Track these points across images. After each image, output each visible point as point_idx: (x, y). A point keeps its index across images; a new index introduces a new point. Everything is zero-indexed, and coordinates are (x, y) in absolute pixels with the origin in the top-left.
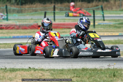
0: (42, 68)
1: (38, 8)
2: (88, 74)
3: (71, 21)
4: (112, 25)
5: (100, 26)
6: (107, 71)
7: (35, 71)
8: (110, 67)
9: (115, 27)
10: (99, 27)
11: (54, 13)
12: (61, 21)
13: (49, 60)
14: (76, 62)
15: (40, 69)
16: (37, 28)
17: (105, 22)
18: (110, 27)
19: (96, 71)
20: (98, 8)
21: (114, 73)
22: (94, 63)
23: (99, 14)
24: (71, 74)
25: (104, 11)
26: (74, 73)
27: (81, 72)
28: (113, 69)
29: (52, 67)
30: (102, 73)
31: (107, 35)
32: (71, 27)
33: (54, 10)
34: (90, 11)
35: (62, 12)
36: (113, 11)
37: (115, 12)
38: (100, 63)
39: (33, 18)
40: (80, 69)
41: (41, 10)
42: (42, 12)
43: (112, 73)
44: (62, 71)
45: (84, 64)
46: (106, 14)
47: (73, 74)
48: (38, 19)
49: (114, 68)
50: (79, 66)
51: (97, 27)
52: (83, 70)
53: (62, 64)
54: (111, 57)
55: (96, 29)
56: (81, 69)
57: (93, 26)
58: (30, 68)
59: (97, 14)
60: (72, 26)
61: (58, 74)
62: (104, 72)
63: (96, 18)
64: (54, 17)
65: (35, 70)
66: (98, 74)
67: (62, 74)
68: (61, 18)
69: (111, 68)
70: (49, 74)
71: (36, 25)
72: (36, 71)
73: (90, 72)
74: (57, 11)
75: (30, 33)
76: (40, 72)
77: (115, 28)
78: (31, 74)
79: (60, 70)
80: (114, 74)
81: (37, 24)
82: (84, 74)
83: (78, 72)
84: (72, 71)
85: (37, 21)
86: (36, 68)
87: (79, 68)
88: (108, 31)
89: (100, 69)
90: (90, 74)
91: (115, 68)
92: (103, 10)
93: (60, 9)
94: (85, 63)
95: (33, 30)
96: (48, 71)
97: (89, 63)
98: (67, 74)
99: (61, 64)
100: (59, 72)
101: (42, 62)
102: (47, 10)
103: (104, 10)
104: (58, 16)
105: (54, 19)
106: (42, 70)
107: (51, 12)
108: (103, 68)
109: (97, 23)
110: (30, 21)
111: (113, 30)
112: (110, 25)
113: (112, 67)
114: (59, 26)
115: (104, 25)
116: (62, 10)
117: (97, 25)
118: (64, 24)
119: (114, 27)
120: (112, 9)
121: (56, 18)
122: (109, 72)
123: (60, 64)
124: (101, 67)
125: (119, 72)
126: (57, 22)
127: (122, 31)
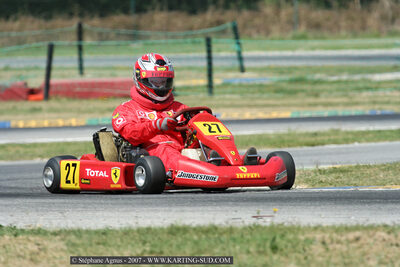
0: (38, 225)
1: (26, 33)
2: (189, 243)
4: (267, 86)
5: (229, 89)
6: (251, 234)
7: (16, 235)
8: (260, 222)
9: (278, 90)
10: (225, 93)
11: (80, 48)
12: (100, 75)
13: (62, 201)
14: (150, 204)
15: (32, 230)
16: (24, 96)
17: (246, 75)
18: (260, 91)
19: (214, 234)
20: (223, 32)
21: (274, 239)
22: (210, 208)
23: (224, 50)
24: (133, 246)
25: (242, 41)
26: (144, 243)
27: (165, 236)
28: (272, 229)
29: (73, 223)
30: (234, 240)
31: (253, 117)
33: (80, 38)
34: (197, 39)
35: (105, 43)
36: (272, 39)
37: (276, 42)
38: (227, 208)
39: (12, 65)
40: (162, 229)
41: (37, 39)
42: (41, 44)
43: (266, 240)
44: (104, 237)
45: (177, 211)
46: (248, 50)
47: (140, 244)
48: (28, 69)
49: (272, 222)
50: (159, 218)
51: (219, 93)
52: (174, 231)
53: (105, 214)
54: (267, 188)
55: (216, 97)
56: (165, 227)
57: (206, 89)
59: (219, 51)
61: (91, 245)
62: (242, 236)
63: (215, 64)
64: (81, 60)
65: (16, 232)
66: (222, 242)
67: (104, 244)
68: (101, 64)
69: (263, 224)
70: (62, 245)
71: (20, 88)
72: (20, 237)
73: (195, 237)
74: (87, 41)
75: (2, 112)
76: (32, 238)
77: (278, 95)
78: (4, 246)
79: (97, 232)
80: (274, 241)
81: (26, 84)
82: (175, 243)
83: (156, 239)
84: (136, 234)
85: (24, 73)
86: (20, 225)
88: (256, 106)
89: (228, 226)
90: (196, 243)
92: (237, 37)
93: (100, 34)
94: (178, 209)
95: (10, 104)
96: (58, 237)
97: (194, 208)
98: (119, 243)
99: (101, 213)
100: (96, 239)
101: (40, 209)
102: (57, 38)
103: (242, 36)
104: (92, 57)
105: (81, 69)
106: (39, 232)
107: (70, 46)
108: (239, 225)
109: (218, 78)
110: (3, 73)
111: (271, 102)
112: (261, 86)
113: (267, 222)
114: (97, 90)
115: (240, 85)
116: (107, 38)
117: (219, 87)
118: (112, 85)
119: (276, 92)
120: (268, 32)
121: (86, 64)
122: (258, 236)
123: (97, 214)
124: (230, 222)
125: (290, 236)
126: (89, 77)
127: (302, 105)
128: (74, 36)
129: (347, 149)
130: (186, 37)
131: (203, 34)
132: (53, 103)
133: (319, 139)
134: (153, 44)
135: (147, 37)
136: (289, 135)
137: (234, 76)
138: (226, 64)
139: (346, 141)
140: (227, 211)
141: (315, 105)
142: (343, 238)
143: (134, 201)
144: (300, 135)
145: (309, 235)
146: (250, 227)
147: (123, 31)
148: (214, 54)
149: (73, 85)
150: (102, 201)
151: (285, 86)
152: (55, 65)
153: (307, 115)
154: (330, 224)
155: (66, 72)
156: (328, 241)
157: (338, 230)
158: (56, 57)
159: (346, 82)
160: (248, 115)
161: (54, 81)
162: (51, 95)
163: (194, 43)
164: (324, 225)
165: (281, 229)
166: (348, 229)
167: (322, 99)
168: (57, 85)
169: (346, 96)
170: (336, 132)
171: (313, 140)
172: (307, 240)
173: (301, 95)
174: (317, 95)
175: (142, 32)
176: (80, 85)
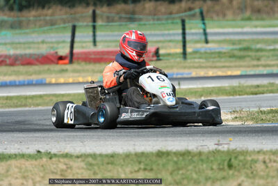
0: (66, 151)
1: (57, 17)
2: (171, 163)
4: (225, 53)
5: (198, 55)
6: (214, 156)
7: (51, 158)
8: (220, 148)
9: (232, 56)
10: (195, 58)
11: (94, 27)
12: (108, 47)
14: (143, 136)
16: (56, 61)
17: (209, 45)
18: (219, 57)
19: (188, 156)
20: (194, 15)
21: (230, 160)
22: (185, 138)
23: (194, 28)
24: (132, 165)
25: (206, 22)
26: (140, 163)
27: (154, 158)
28: (229, 152)
29: (91, 149)
30: (202, 160)
31: (215, 75)
33: (94, 20)
34: (175, 21)
35: (111, 24)
36: (227, 20)
39: (46, 40)
40: (152, 153)
41: (64, 21)
42: (67, 25)
43: (224, 161)
44: (112, 159)
45: (162, 141)
46: (210, 28)
47: (137, 164)
48: (58, 43)
49: (228, 148)
50: (149, 145)
51: (191, 58)
52: (160, 154)
53: (113, 143)
55: (189, 61)
56: (154, 152)
57: (182, 56)
58: (39, 152)
59: (191, 29)
61: (103, 165)
62: (208, 158)
63: (188, 38)
64: (94, 36)
65: (51, 156)
66: (194, 162)
67: (112, 163)
69: (222, 149)
70: (82, 164)
71: (52, 55)
72: (54, 159)
73: (175, 159)
74: (99, 23)
75: (39, 73)
76: (62, 160)
77: (231, 59)
78: (42, 166)
79: (107, 156)
80: (231, 162)
81: (56, 53)
82: (161, 163)
83: (148, 159)
84: (134, 156)
85: (55, 45)
86: (54, 151)
87: (151, 150)
88: (215, 67)
89: (198, 151)
90: (176, 163)
91: (231, 149)
92: (203, 19)
93: (108, 18)
94: (163, 139)
95: (46, 67)
96: (80, 159)
97: (174, 139)
98: (123, 163)
99: (110, 142)
100: (106, 160)
101: (67, 139)
102: (78, 20)
103: (205, 18)
104: (103, 33)
105: (95, 42)
106: (66, 156)
107: (87, 26)
108: (205, 150)
109: (190, 47)
110: (41, 46)
111: (227, 64)
112: (220, 53)
113: (225, 148)
114: (106, 57)
115: (206, 53)
116: (113, 21)
117: (191, 53)
119: (230, 57)
120: (224, 15)
121: (98, 39)
122: (219, 158)
123: (107, 143)
124: (200, 148)
125: (241, 158)
126: (101, 47)
127: (249, 67)
128: (90, 19)
130: (167, 19)
131: (180, 17)
132: (75, 66)
133: (261, 89)
134: (145, 25)
135: (140, 20)
136: (239, 87)
137: (201, 46)
138: (195, 37)
140: (197, 140)
141: (258, 66)
143: (133, 134)
144: (247, 87)
145: (255, 157)
146: (213, 152)
147: (123, 15)
148: (187, 31)
149: (89, 53)
150: (111, 134)
151: (237, 53)
152: (76, 39)
153: (252, 73)
154: (269, 149)
155: (84, 45)
156: (267, 161)
157: (274, 153)
158: (77, 34)
160: (211, 73)
161: (75, 50)
162: (74, 60)
163: (173, 23)
164: (265, 149)
165: (235, 153)
167: (262, 62)
168: (78, 54)
170: (272, 84)
171: (256, 90)
172: (252, 160)
173: (248, 59)
174: (259, 59)
175: (136, 16)
176: (94, 53)
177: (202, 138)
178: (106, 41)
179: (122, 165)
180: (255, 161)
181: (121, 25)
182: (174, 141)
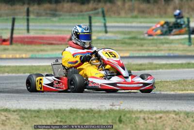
0: (6, 107)
1: (2, 12)
2: (79, 118)
3: (53, 32)
4: (118, 41)
5: (99, 42)
6: (109, 114)
8: (114, 108)
10: (98, 43)
11: (28, 20)
12: (37, 33)
14: (61, 98)
15: (3, 109)
17: (108, 35)
18: (115, 43)
19: (91, 113)
20: (98, 13)
21: (120, 117)
22: (89, 100)
23: (98, 23)
24: (52, 118)
25: (106, 18)
26: (57, 117)
27: (67, 114)
28: (119, 111)
29: (23, 106)
30: (101, 116)
32: (54, 42)
33: (28, 15)
34: (85, 17)
35: (40, 18)
36: (121, 18)
37: (123, 19)
40: (66, 110)
41: (7, 15)
42: (9, 17)
43: (116, 117)
44: (38, 113)
45: (73, 102)
46: (109, 22)
48: (2, 29)
49: (119, 108)
50: (64, 104)
52: (72, 111)
53: (39, 102)
56: (68, 109)
59: (95, 22)
60: (56, 41)
61: (31, 117)
62: (105, 115)
63: (93, 29)
64: (28, 26)
66: (95, 117)
67: (38, 117)
68: (39, 28)
69: (115, 109)
70: (17, 117)
73: (82, 115)
74: (32, 17)
76: (3, 113)
77: (124, 45)
79: (34, 111)
81: (1, 37)
82: (72, 117)
83: (63, 115)
84: (53, 112)
89: (98, 109)
90: (83, 117)
91: (121, 109)
92: (104, 16)
93: (38, 13)
94: (74, 100)
96: (16, 113)
97: (81, 100)
98: (45, 117)
99: (37, 101)
100: (34, 114)
101: (7, 98)
103: (106, 16)
104: (34, 24)
105: (28, 30)
106: (6, 110)
107: (23, 19)
108: (103, 109)
109: (95, 36)
111: (120, 48)
112: (115, 40)
113: (117, 108)
114: (35, 40)
115: (105, 40)
116: (41, 15)
117: (95, 40)
118: (43, 38)
119: (122, 43)
120: (119, 14)
121: (30, 28)
122: (112, 115)
124: (100, 107)
125: (128, 115)
126: (32, 34)
127: (135, 50)
128: (25, 14)
129: (157, 72)
130: (79, 16)
131: (88, 14)
132: (14, 46)
133: (143, 67)
134: (63, 19)
135: (60, 15)
136: (128, 65)
137: (102, 35)
138: (99, 29)
139: (156, 68)
140: (98, 102)
141: (141, 50)
142: (154, 117)
143: (53, 96)
144: (134, 65)
145: (138, 115)
146: (109, 110)
147: (49, 12)
148: (93, 24)
149: (24, 38)
150: (37, 96)
151: (127, 41)
152: (15, 27)
153: (137, 55)
154: (147, 110)
155: (21, 31)
156: (146, 118)
157: (151, 113)
158: (16, 24)
159: (157, 40)
161: (15, 35)
162: (13, 42)
163: (83, 18)
164: (145, 110)
165: (124, 112)
166: (156, 112)
167: (145, 48)
168: (16, 38)
169: (156, 46)
170: (151, 64)
171: (139, 67)
172: (136, 117)
173: (134, 45)
174: (142, 46)
175: (58, 13)
176: (27, 38)
177: (101, 101)
178: (36, 30)
179: (45, 118)
180: (138, 118)
181: (46, 19)
182: (81, 102)
